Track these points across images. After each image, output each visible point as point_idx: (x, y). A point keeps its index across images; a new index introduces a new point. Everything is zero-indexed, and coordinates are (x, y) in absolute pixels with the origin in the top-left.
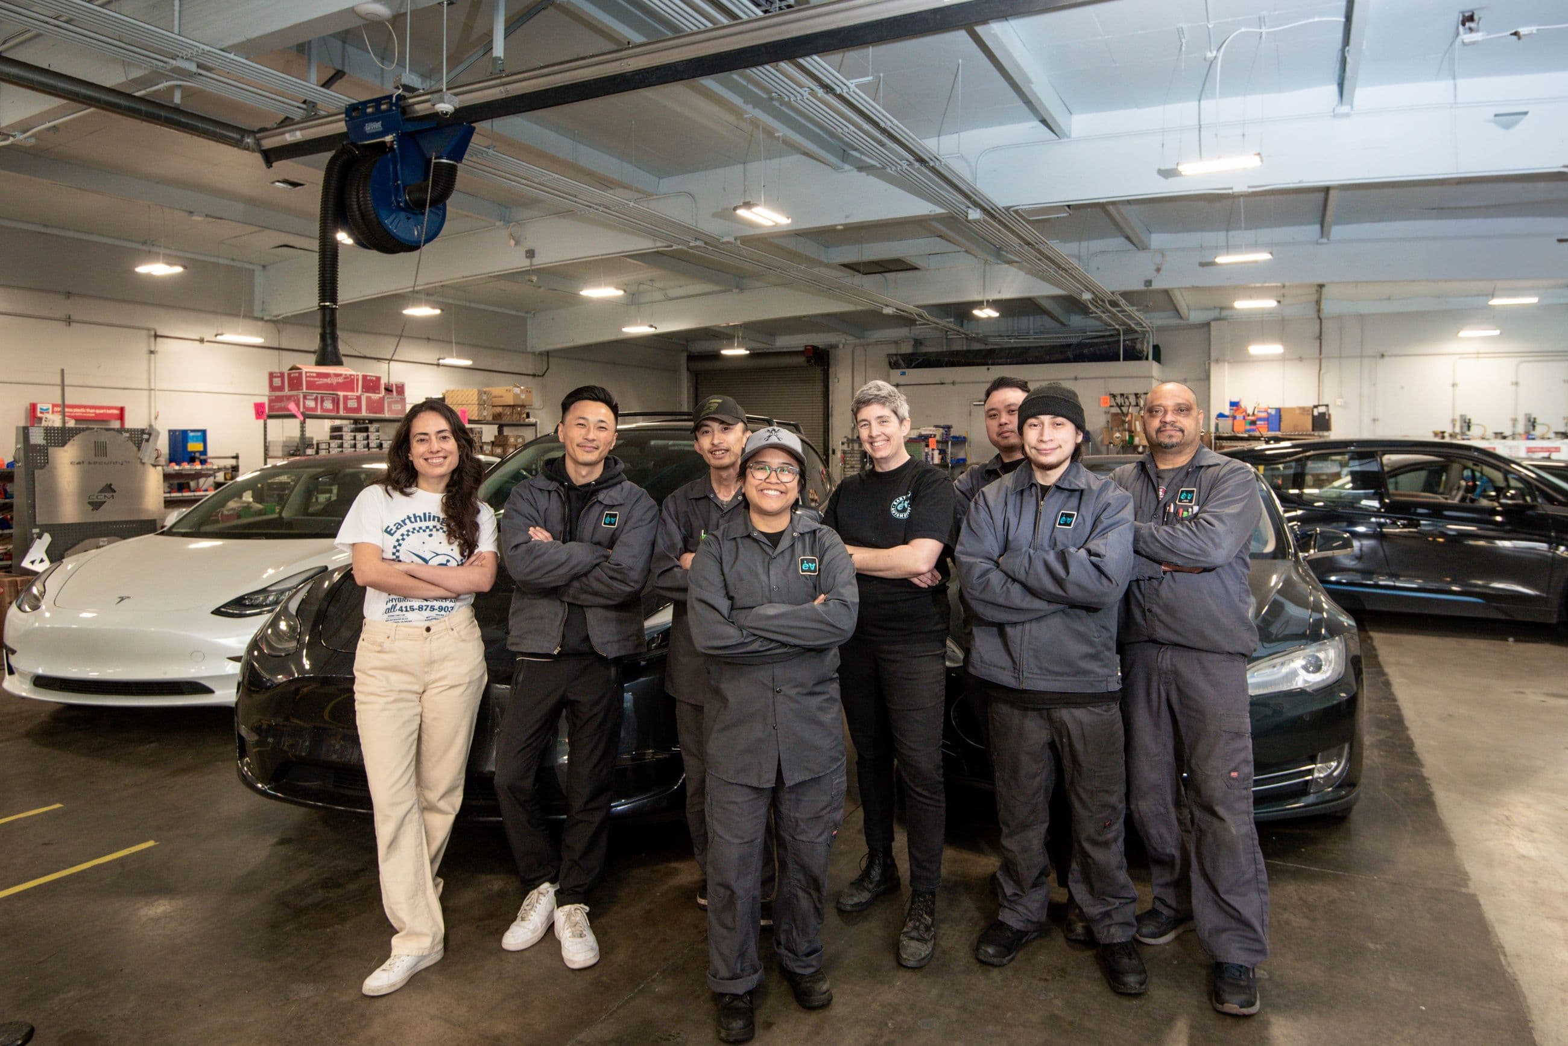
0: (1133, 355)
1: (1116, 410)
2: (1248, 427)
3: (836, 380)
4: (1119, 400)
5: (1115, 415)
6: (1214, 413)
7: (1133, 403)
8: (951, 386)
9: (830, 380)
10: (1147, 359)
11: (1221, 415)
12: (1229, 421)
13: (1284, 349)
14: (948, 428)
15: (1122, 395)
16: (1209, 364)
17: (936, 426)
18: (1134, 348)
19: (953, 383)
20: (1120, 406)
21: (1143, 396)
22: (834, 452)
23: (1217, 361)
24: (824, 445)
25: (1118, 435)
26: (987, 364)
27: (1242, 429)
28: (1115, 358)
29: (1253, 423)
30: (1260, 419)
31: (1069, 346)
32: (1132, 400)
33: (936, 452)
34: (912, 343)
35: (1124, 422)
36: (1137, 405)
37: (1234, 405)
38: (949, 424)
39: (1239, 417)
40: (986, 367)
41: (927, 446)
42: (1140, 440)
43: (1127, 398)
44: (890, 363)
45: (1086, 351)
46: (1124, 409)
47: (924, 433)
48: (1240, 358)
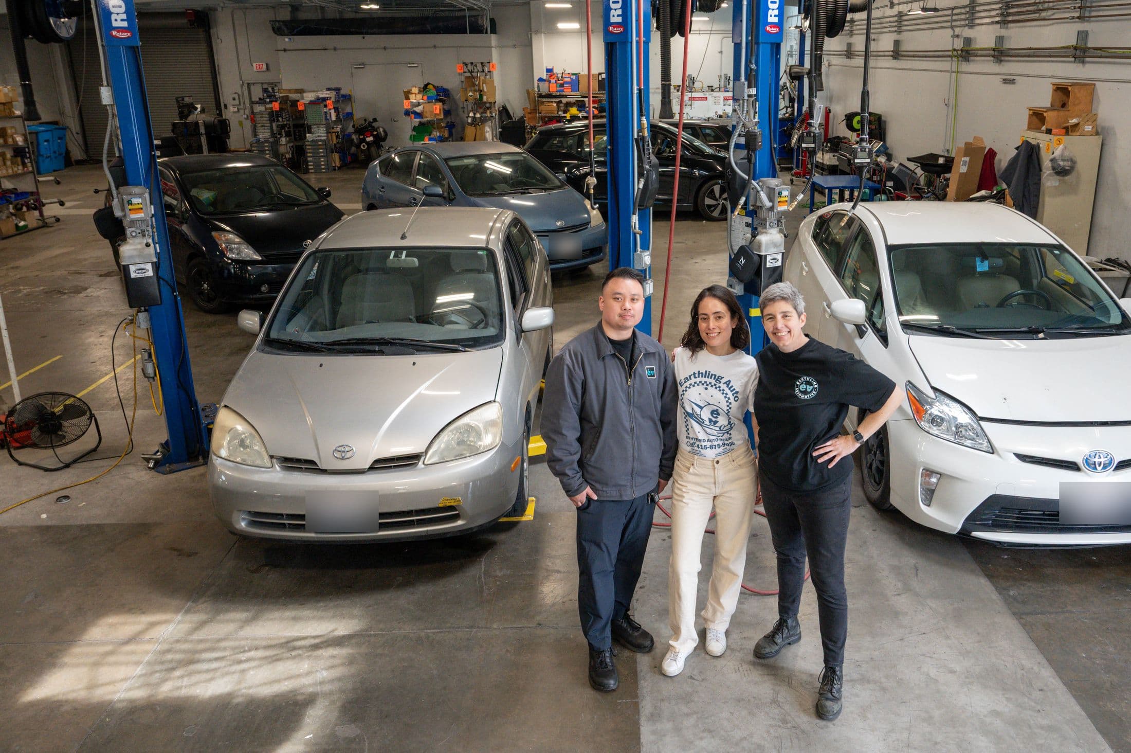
0: (477, 29)
1: (468, 74)
2: (559, 89)
3: (219, 41)
4: (470, 67)
5: (467, 78)
6: (536, 79)
7: (480, 69)
8: (332, 52)
9: (213, 40)
10: (486, 33)
11: (540, 80)
12: (547, 84)
13: (581, 25)
14: (338, 90)
15: (472, 63)
16: (531, 34)
17: (328, 89)
18: (477, 22)
19: (335, 49)
20: (471, 72)
21: (487, 65)
22: (226, 106)
23: (536, 32)
24: (216, 101)
25: (471, 94)
26: (362, 33)
27: (555, 89)
28: (463, 31)
29: (562, 85)
30: (566, 83)
31: (427, 18)
32: (479, 67)
33: (333, 111)
34: (290, 9)
35: (474, 85)
36: (483, 71)
37: (549, 71)
38: (338, 86)
39: (553, 81)
40: (362, 36)
41: (326, 106)
42: (487, 98)
43: (476, 66)
44: (273, 29)
45: (441, 24)
46: (475, 74)
47: (321, 96)
48: (552, 31)
